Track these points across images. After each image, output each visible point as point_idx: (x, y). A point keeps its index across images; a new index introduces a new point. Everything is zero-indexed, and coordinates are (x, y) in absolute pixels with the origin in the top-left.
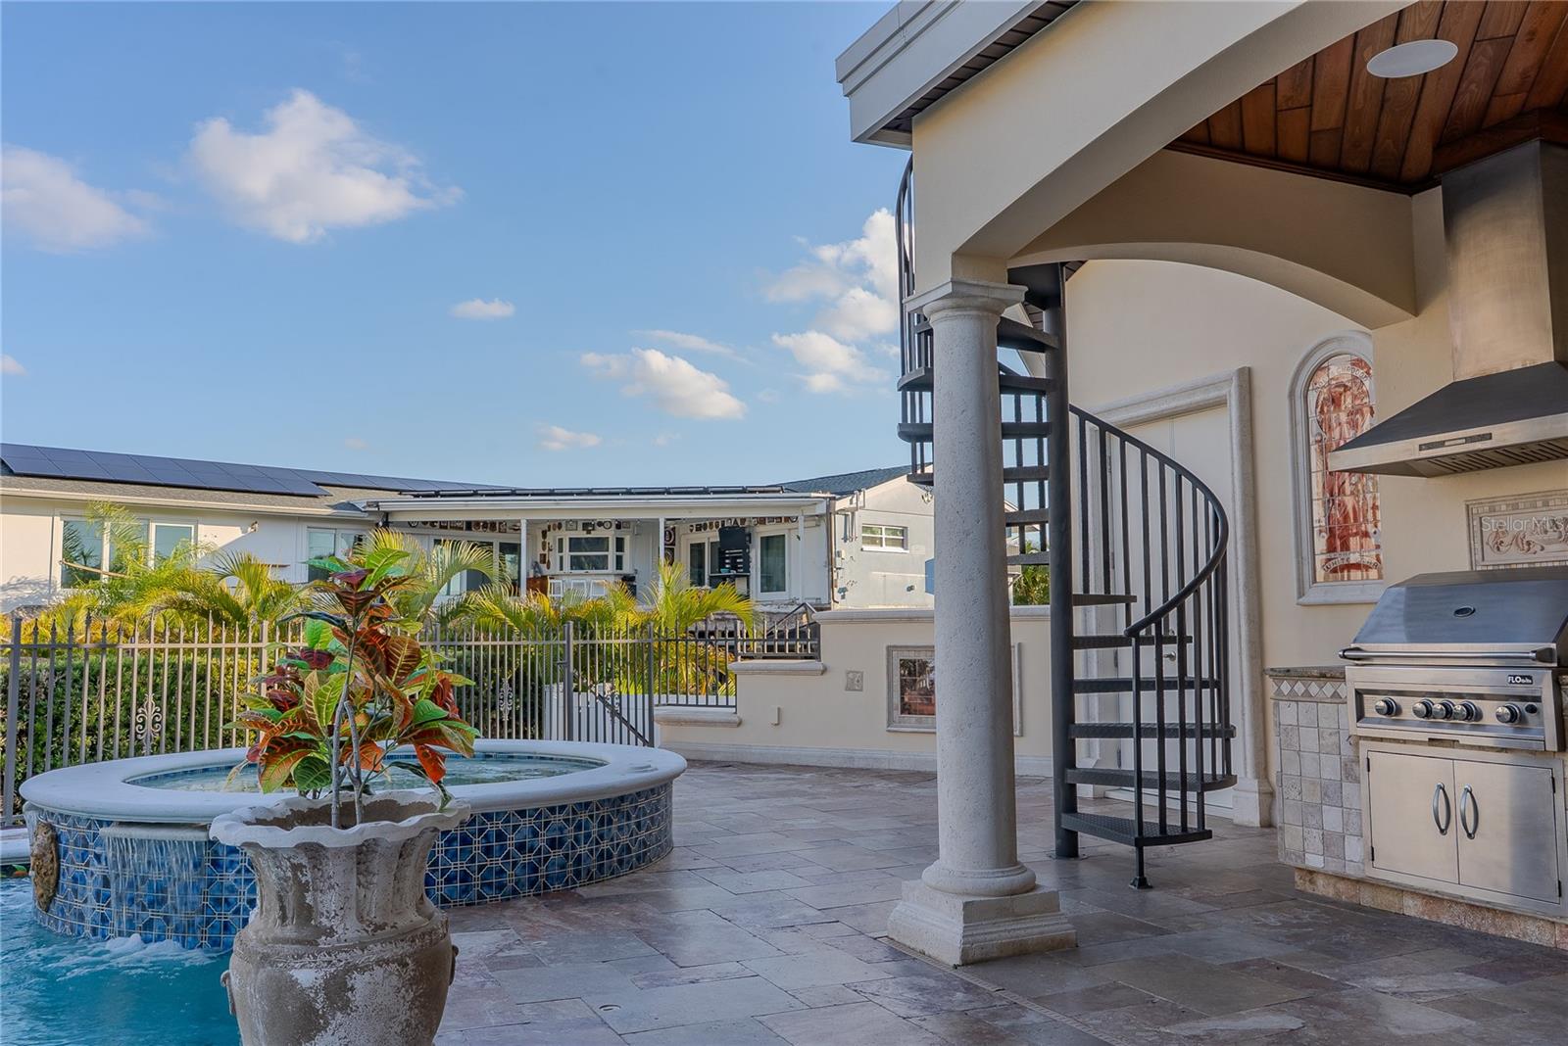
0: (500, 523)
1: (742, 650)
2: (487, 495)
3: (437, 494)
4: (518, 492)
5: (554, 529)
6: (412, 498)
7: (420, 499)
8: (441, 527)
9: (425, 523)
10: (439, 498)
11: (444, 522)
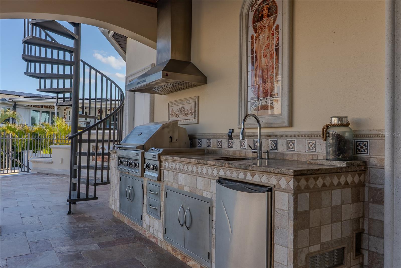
0: (52, 106)
1: (55, 142)
2: (45, 98)
3: (30, 97)
4: (54, 98)
5: (68, 109)
6: (24, 98)
7: (26, 98)
8: (33, 107)
9: (28, 105)
10: (31, 98)
11: (34, 105)
